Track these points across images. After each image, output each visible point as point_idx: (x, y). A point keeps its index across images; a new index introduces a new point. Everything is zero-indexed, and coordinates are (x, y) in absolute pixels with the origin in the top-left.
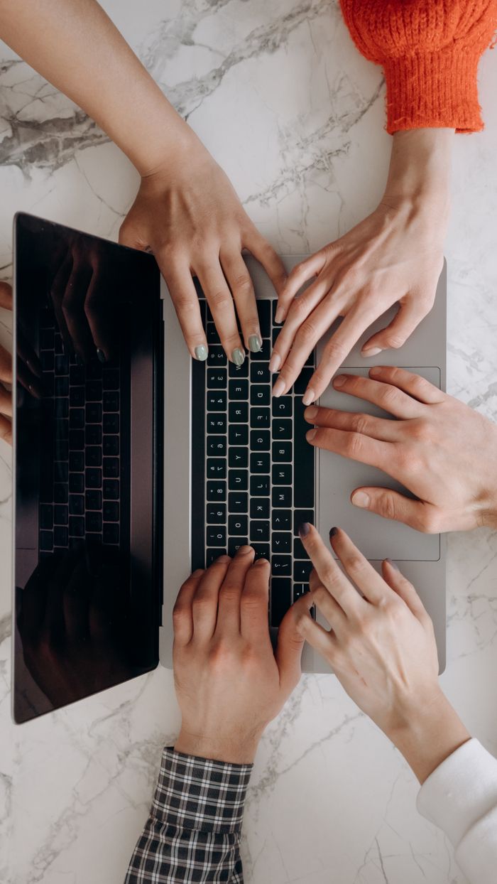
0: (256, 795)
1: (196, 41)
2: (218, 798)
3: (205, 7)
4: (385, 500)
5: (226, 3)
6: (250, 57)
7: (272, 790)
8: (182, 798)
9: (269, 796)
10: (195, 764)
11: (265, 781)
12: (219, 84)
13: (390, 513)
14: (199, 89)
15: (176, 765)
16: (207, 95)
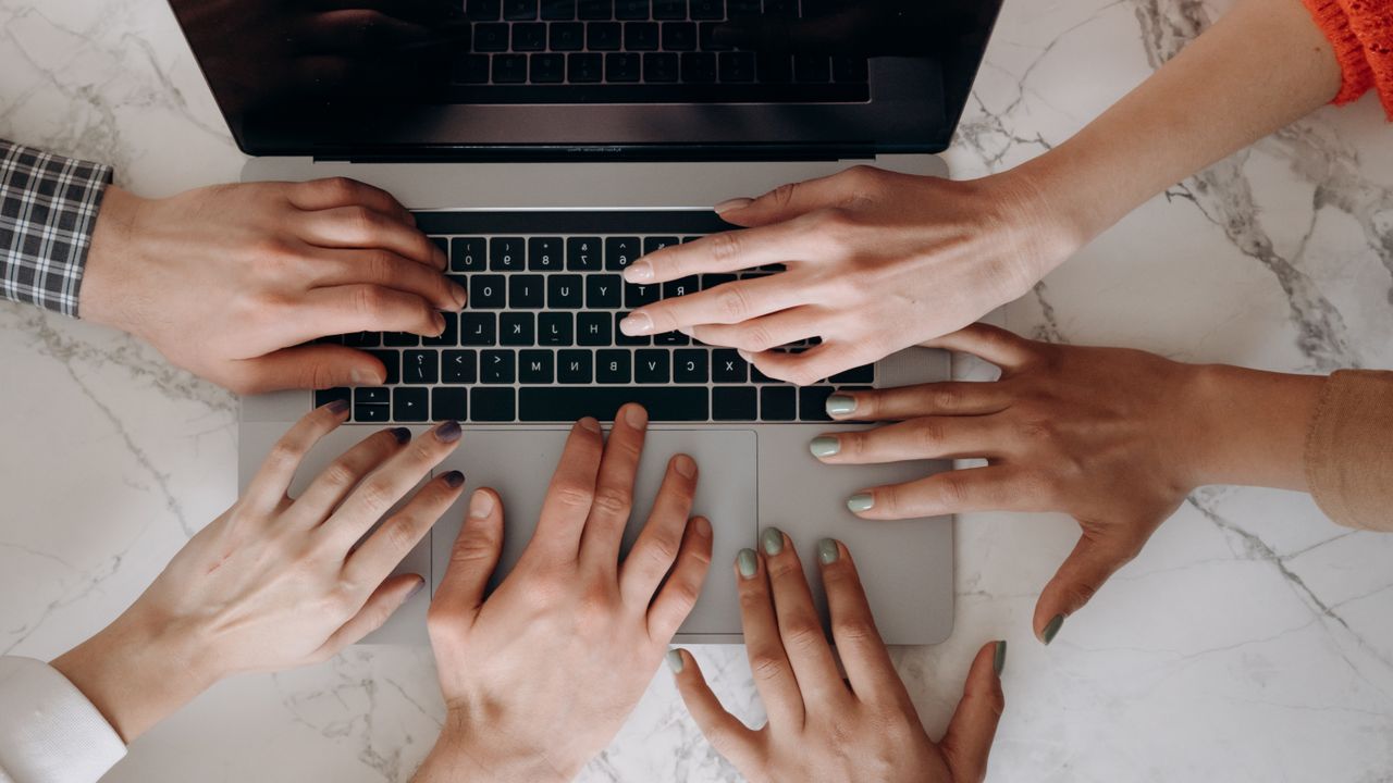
0: (30, 323)
1: (1322, 213)
2: (24, 252)
3: (1380, 228)
4: (480, 544)
5: (1386, 264)
6: (1293, 306)
7: (41, 352)
8: (27, 192)
9: (29, 346)
10: (84, 216)
11: (55, 338)
12: (1246, 253)
13: (459, 553)
14: (1238, 218)
15: (83, 185)
16: (1227, 232)
